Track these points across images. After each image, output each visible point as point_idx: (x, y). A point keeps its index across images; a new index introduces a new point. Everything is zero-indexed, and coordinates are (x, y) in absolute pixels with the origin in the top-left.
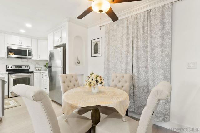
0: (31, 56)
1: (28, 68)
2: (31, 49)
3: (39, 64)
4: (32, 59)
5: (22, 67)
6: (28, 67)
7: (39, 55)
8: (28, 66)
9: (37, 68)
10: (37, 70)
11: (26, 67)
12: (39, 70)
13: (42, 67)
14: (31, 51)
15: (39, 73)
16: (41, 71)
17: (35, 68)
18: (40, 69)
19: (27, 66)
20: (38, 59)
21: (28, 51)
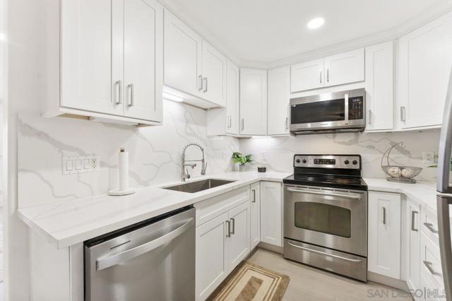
0: (361, 117)
1: (357, 167)
2: (363, 90)
3: (406, 152)
4: (368, 128)
5: (333, 162)
6: (355, 163)
7: (402, 108)
8: (357, 159)
9: (390, 170)
10: (392, 178)
11: (347, 162)
12: (406, 179)
14: (362, 98)
15: (399, 197)
16: (414, 182)
18: (406, 173)
19: (351, 160)
20: (399, 129)
21: (350, 100)
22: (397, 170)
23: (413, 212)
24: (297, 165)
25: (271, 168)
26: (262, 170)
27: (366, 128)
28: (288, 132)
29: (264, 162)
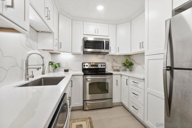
0: (108, 49)
1: (104, 67)
2: (109, 39)
3: (116, 62)
4: (110, 53)
5: (97, 66)
6: (104, 66)
7: (118, 48)
8: (105, 64)
9: (114, 68)
10: (114, 70)
11: (102, 66)
12: (118, 70)
13: (120, 65)
14: (108, 42)
15: (120, 75)
17: (113, 67)
18: (118, 68)
19: (103, 64)
20: (117, 54)
21: (106, 42)
22: (116, 68)
23: (127, 79)
24: (84, 67)
25: (71, 70)
26: (66, 71)
27: (109, 53)
28: (82, 52)
29: (67, 67)
